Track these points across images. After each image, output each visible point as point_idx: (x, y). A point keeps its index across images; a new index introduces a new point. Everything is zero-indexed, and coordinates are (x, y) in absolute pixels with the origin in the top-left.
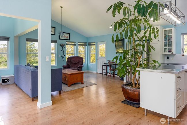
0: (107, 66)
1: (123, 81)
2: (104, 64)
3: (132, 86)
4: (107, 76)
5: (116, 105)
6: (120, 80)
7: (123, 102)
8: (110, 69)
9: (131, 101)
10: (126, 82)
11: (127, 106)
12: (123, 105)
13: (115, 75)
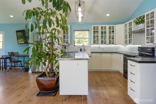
0: (5, 59)
1: (28, 71)
2: (2, 56)
3: (46, 76)
4: (6, 69)
5: (31, 101)
6: (24, 72)
7: (38, 95)
8: (11, 61)
9: (47, 92)
10: (31, 72)
11: (44, 98)
12: (39, 98)
13: (18, 67)
